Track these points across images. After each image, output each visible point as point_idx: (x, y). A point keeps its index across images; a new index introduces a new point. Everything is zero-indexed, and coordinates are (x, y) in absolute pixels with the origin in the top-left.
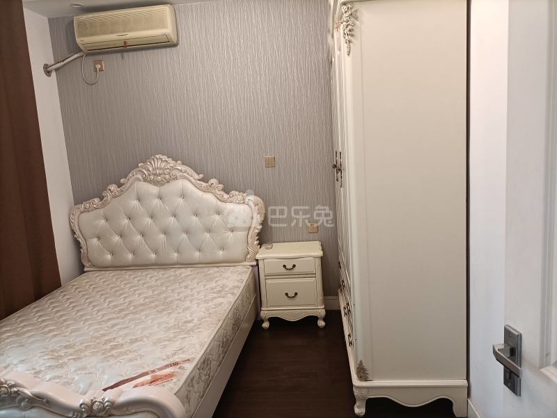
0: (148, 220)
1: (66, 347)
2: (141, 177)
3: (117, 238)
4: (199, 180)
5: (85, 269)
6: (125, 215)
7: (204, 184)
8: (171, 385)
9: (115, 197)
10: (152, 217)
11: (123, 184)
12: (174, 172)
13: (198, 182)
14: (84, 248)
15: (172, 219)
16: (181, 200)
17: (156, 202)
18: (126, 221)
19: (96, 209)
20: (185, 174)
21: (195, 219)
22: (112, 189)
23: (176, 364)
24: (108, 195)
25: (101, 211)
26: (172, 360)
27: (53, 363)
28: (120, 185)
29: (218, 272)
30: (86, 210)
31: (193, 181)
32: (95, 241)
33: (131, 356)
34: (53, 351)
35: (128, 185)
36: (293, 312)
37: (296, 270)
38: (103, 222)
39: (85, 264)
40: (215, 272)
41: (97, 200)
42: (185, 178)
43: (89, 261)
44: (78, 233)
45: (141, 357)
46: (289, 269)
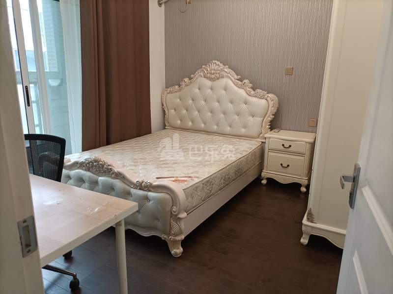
0: (203, 103)
1: (141, 159)
2: (202, 75)
3: (184, 111)
4: (237, 80)
5: (166, 127)
6: (191, 97)
7: (240, 83)
8: (183, 185)
9: (187, 85)
10: (205, 101)
11: (192, 78)
12: (223, 73)
13: (236, 81)
14: (167, 115)
15: (217, 104)
16: (223, 92)
17: (209, 91)
18: (191, 102)
19: (176, 92)
20: (229, 75)
21: (230, 105)
22: (186, 80)
23: (190, 177)
24: (183, 84)
25: (178, 94)
26: (189, 176)
27: (133, 164)
28: (190, 79)
29: (238, 141)
30: (171, 92)
31: (234, 80)
32: (173, 111)
33: (170, 169)
34: (135, 159)
35: (195, 79)
36: (284, 178)
37: (291, 149)
38: (178, 100)
39: (167, 124)
40: (237, 141)
41: (177, 87)
42: (228, 77)
43: (168, 123)
44: (165, 105)
45: (175, 170)
46: (286, 148)
